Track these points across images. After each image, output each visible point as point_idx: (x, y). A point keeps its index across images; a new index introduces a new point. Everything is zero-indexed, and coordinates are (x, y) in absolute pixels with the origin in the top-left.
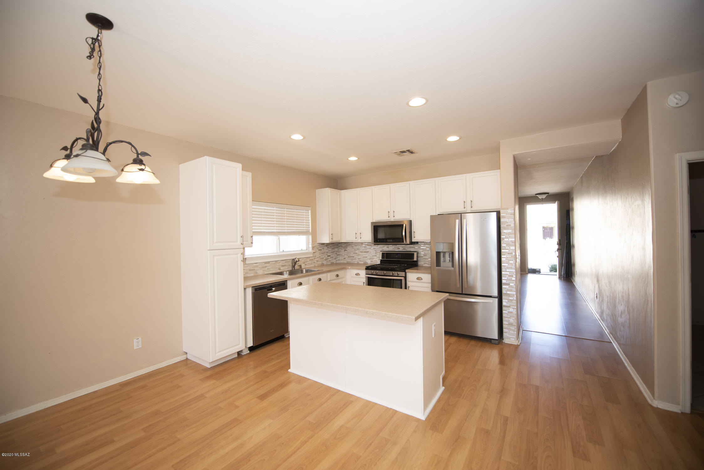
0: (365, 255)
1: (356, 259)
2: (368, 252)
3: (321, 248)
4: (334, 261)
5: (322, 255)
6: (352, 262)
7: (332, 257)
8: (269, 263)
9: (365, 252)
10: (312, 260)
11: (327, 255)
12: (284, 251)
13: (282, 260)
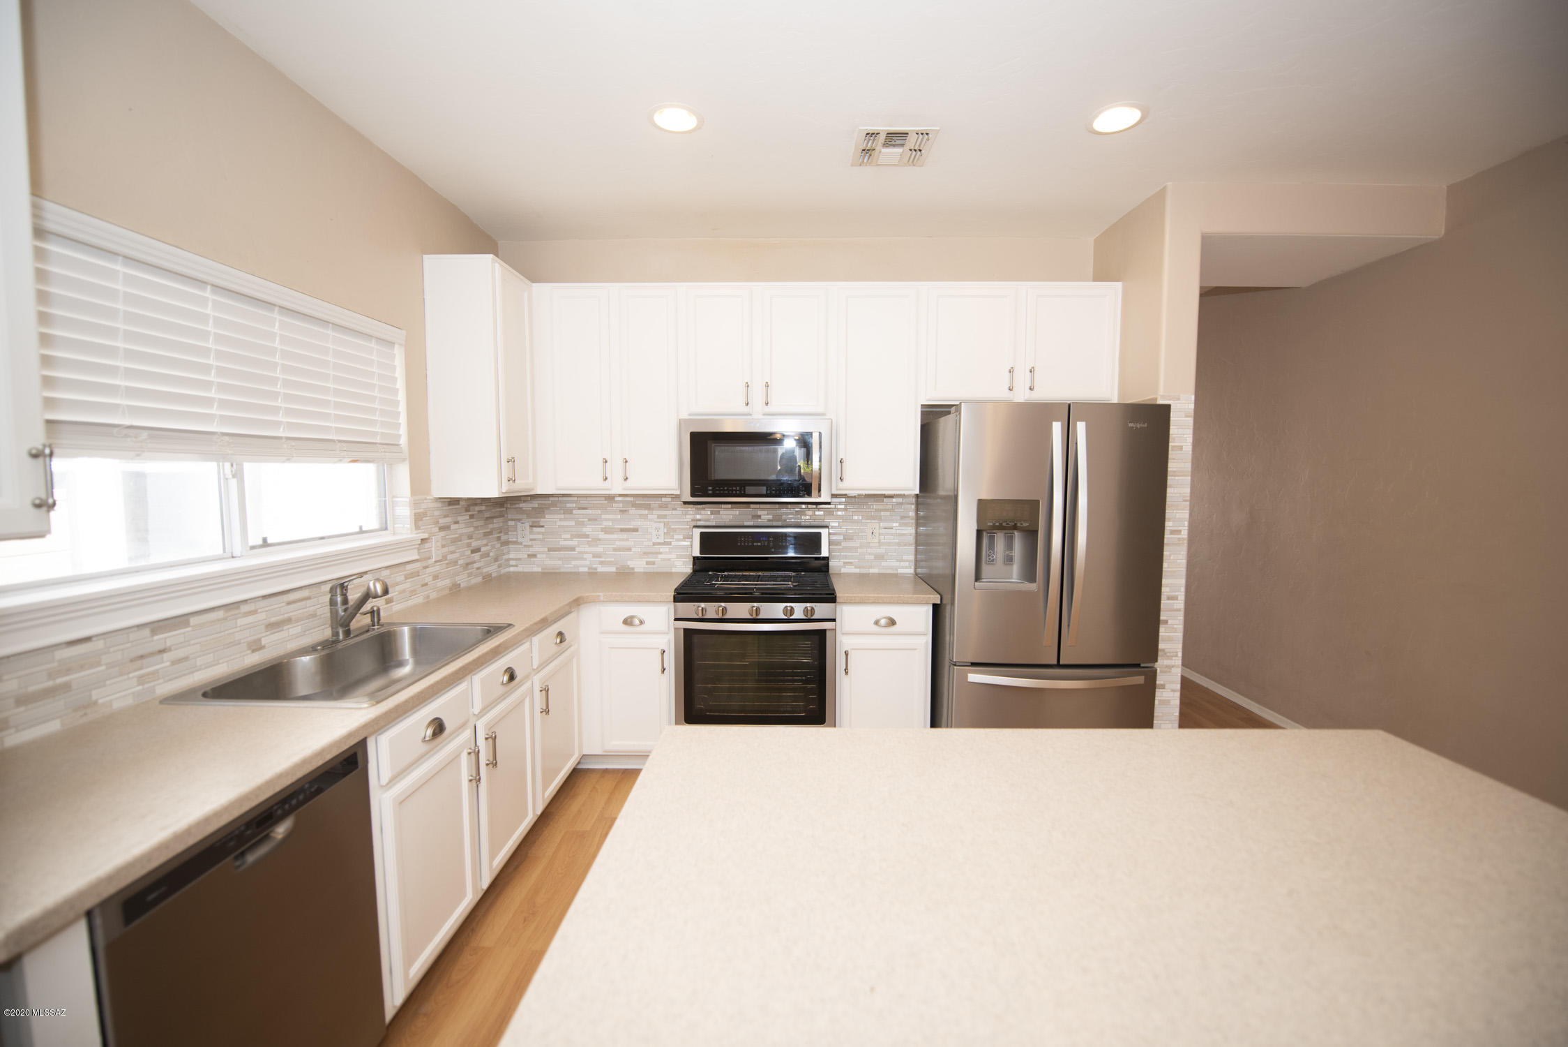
0: (623, 540)
1: (585, 556)
2: (636, 530)
3: (449, 520)
4: (492, 569)
5: (452, 548)
6: (569, 567)
7: (488, 555)
8: (187, 624)
9: (622, 530)
10: (416, 574)
11: (469, 545)
12: (269, 541)
13: (265, 597)
